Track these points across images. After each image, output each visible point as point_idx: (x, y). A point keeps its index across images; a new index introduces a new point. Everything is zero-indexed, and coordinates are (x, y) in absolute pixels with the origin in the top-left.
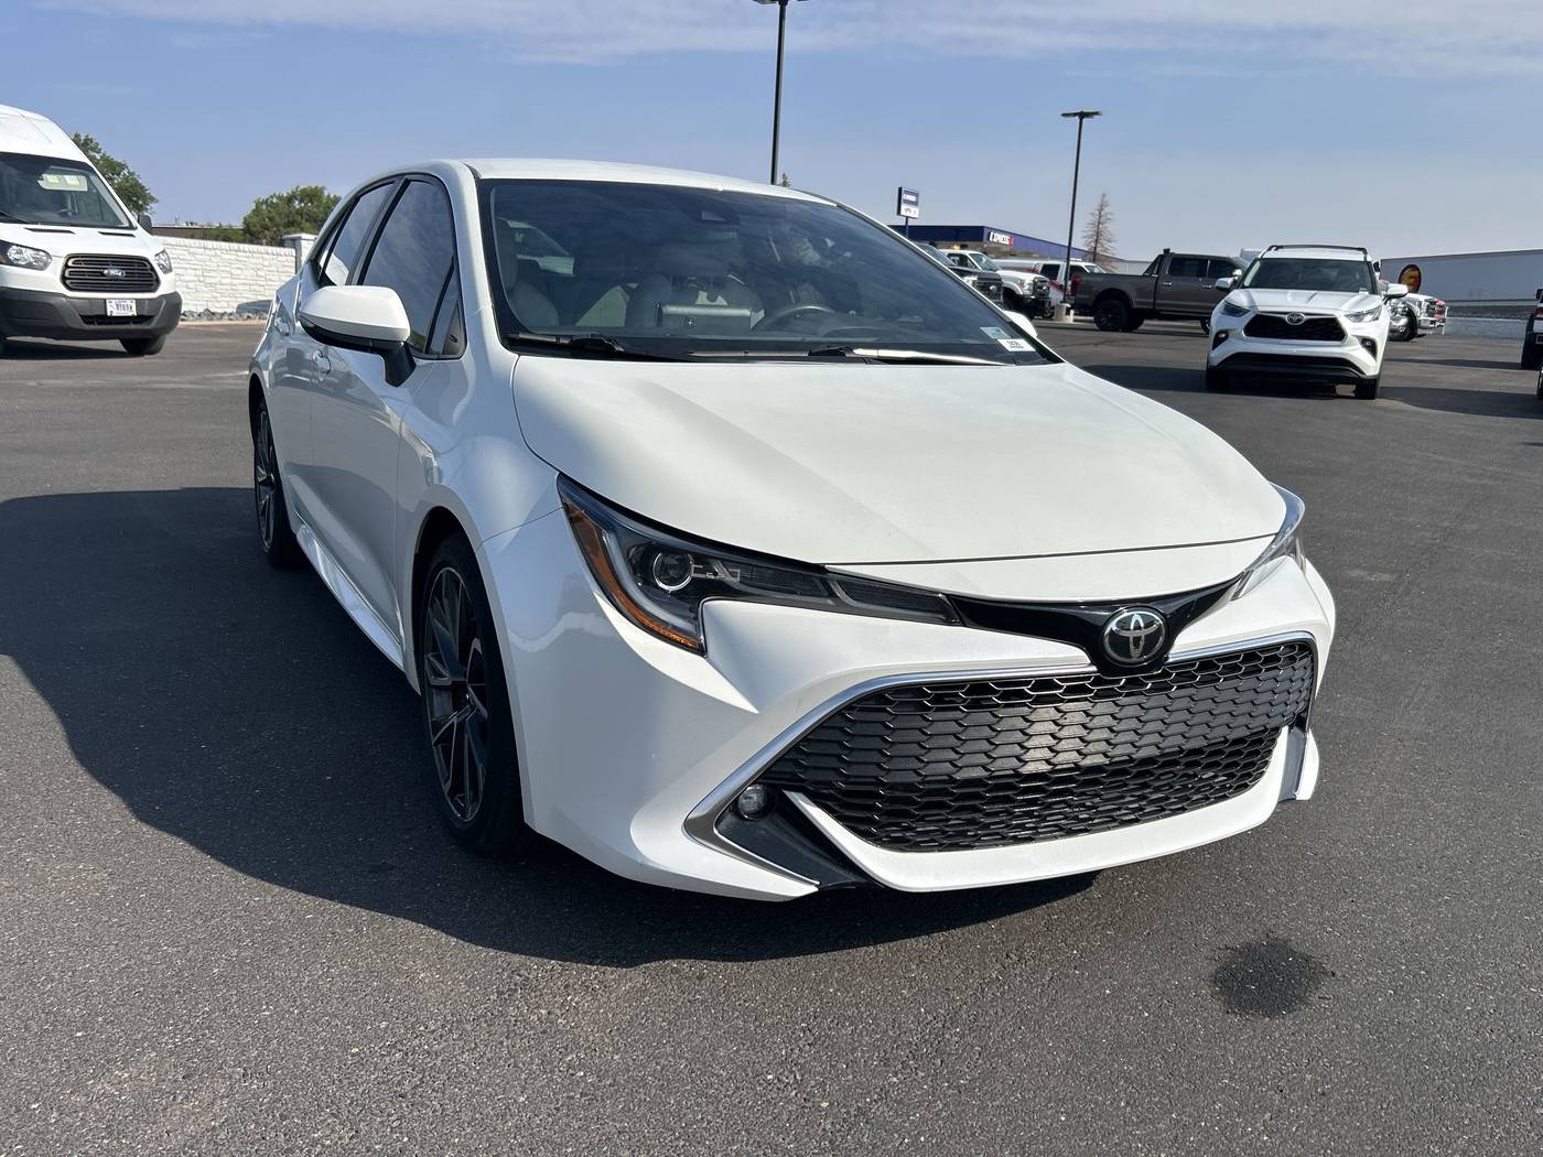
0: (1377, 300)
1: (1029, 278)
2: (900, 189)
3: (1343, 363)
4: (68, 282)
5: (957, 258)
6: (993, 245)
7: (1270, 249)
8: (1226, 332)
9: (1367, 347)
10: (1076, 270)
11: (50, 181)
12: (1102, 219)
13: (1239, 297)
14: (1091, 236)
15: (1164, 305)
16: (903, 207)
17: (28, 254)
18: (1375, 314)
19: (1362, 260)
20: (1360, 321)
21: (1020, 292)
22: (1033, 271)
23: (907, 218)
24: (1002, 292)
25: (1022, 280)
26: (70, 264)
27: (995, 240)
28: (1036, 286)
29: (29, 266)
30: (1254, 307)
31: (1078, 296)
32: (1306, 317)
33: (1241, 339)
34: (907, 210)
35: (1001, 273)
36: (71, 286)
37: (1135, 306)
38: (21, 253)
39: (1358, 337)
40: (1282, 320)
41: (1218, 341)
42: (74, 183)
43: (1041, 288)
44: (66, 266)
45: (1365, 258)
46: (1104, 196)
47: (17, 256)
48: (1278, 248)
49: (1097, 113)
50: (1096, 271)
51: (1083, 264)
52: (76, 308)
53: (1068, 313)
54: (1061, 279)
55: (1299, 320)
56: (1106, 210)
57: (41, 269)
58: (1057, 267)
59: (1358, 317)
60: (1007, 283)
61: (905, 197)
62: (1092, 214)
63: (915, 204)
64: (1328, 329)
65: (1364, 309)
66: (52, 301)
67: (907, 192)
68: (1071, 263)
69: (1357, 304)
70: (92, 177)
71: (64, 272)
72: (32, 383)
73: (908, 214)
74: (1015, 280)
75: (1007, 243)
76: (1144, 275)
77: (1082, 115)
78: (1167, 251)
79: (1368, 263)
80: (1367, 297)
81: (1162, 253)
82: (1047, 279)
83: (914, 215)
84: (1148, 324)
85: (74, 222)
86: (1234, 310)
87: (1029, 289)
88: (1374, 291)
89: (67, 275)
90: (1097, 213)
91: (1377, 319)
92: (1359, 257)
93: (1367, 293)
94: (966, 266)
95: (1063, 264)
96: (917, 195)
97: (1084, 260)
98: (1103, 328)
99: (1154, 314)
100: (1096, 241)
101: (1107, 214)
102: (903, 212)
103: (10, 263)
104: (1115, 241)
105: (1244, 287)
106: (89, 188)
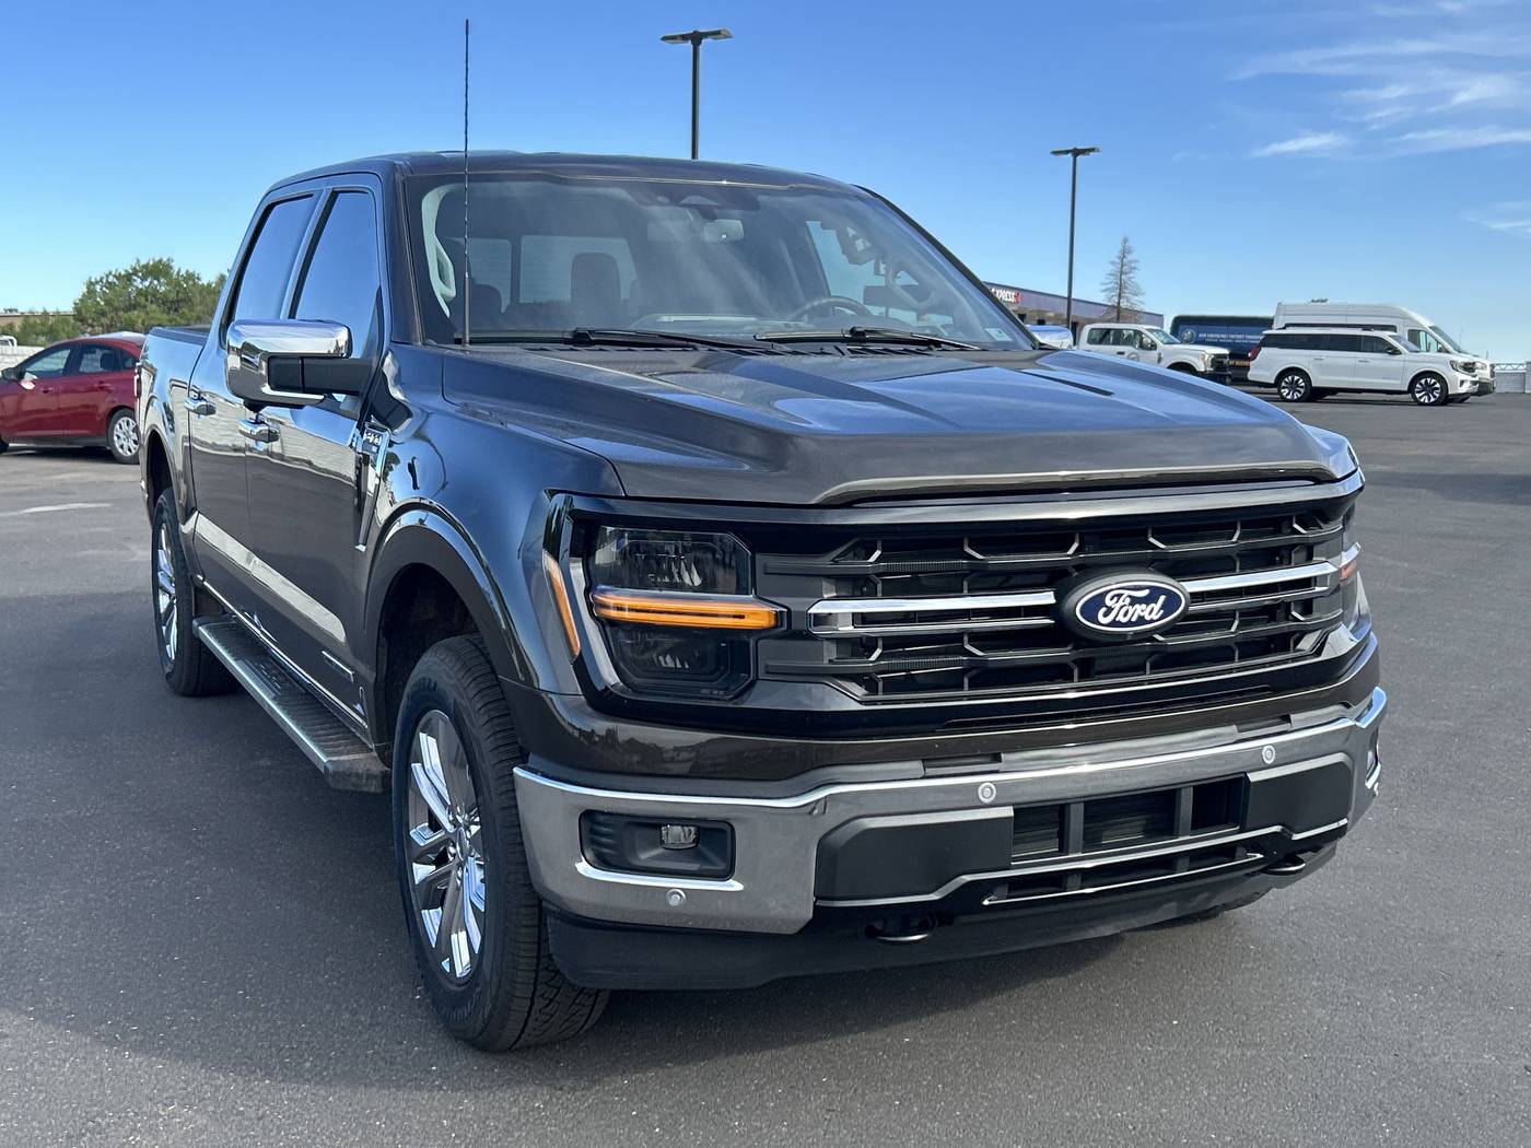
12: (1126, 269)
14: (1109, 291)
27: (1002, 298)
46: (1125, 241)
49: (1092, 150)
56: (1129, 257)
75: (1013, 300)
77: (1076, 153)
90: (1118, 261)
100: (1120, 296)
101: (1130, 262)
104: (1143, 294)
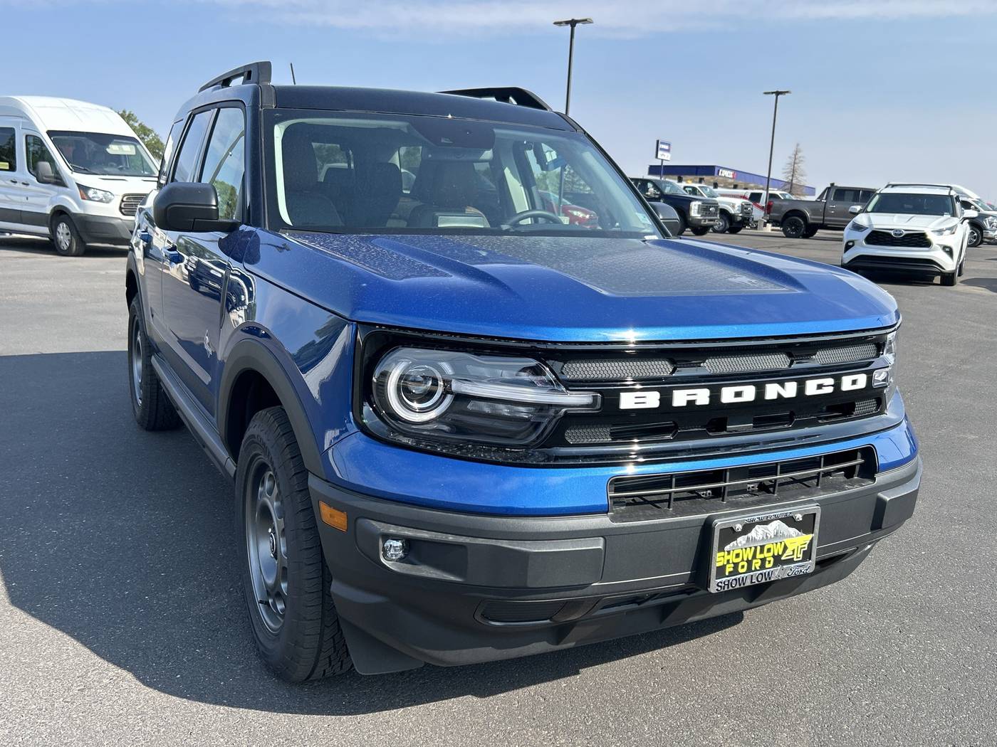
0: (956, 221)
1: (738, 202)
2: (658, 141)
3: (930, 262)
4: (123, 210)
5: (691, 189)
6: (721, 178)
7: (886, 187)
8: (853, 242)
9: (947, 252)
10: (773, 196)
11: (113, 149)
12: (797, 161)
13: (862, 219)
14: (788, 173)
15: (830, 221)
16: (660, 153)
17: (100, 194)
18: (952, 230)
19: (947, 194)
20: (942, 234)
21: (732, 211)
22: (744, 197)
23: (662, 160)
24: (718, 212)
25: (733, 203)
26: (125, 199)
27: (723, 175)
28: (743, 208)
29: (101, 201)
30: (871, 225)
31: (771, 214)
32: (905, 233)
33: (862, 246)
34: (662, 155)
35: (719, 199)
36: (125, 213)
37: (810, 221)
38: (96, 193)
39: (940, 245)
40: (889, 234)
41: (848, 248)
42: (127, 150)
43: (746, 209)
44: (122, 201)
45: (950, 193)
46: (798, 145)
47: (94, 195)
48: (893, 186)
49: (787, 92)
50: (787, 197)
51: (778, 193)
52: (127, 226)
53: (765, 225)
54: (763, 202)
55: (901, 234)
56: (799, 155)
57: (108, 202)
58: (760, 195)
59: (940, 232)
60: (722, 206)
61: (661, 146)
62: (790, 157)
63: (668, 151)
64: (920, 240)
65: (944, 227)
66: (113, 222)
67: (662, 143)
68: (770, 192)
69: (940, 224)
70: (138, 146)
71: (121, 204)
72: (103, 272)
73: (663, 158)
74: (729, 204)
76: (816, 201)
77: (778, 93)
78: (832, 185)
79: (951, 196)
80: (949, 218)
81: (829, 186)
82: (751, 203)
83: (668, 159)
84: (820, 233)
85: (127, 173)
86: (858, 228)
87: (738, 210)
88: (954, 214)
89: (123, 206)
90: (793, 156)
91: (954, 233)
92: (945, 192)
93: (949, 216)
94: (696, 194)
95: (764, 193)
96: (669, 145)
97: (779, 189)
98: (788, 236)
99: (824, 227)
100: (793, 176)
101: (800, 157)
102: (659, 156)
103: (90, 199)
104: (806, 175)
105: (867, 212)
106: (136, 152)
